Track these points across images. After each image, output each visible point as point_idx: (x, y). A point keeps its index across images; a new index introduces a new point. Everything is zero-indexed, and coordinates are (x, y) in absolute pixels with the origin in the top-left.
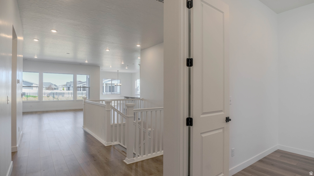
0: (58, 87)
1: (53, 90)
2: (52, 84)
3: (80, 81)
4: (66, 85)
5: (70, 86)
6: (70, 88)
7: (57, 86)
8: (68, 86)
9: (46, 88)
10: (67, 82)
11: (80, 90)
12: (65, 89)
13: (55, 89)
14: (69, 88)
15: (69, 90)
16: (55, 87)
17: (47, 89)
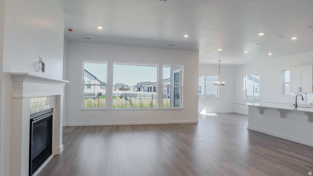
0: (130, 88)
1: (125, 90)
2: (124, 85)
3: (149, 82)
4: (137, 86)
5: (141, 86)
6: (141, 89)
7: (128, 87)
8: (139, 87)
9: (119, 88)
10: (138, 83)
11: (151, 92)
12: (136, 89)
13: (127, 90)
14: (139, 88)
15: (139, 90)
16: (127, 88)
17: (120, 90)
